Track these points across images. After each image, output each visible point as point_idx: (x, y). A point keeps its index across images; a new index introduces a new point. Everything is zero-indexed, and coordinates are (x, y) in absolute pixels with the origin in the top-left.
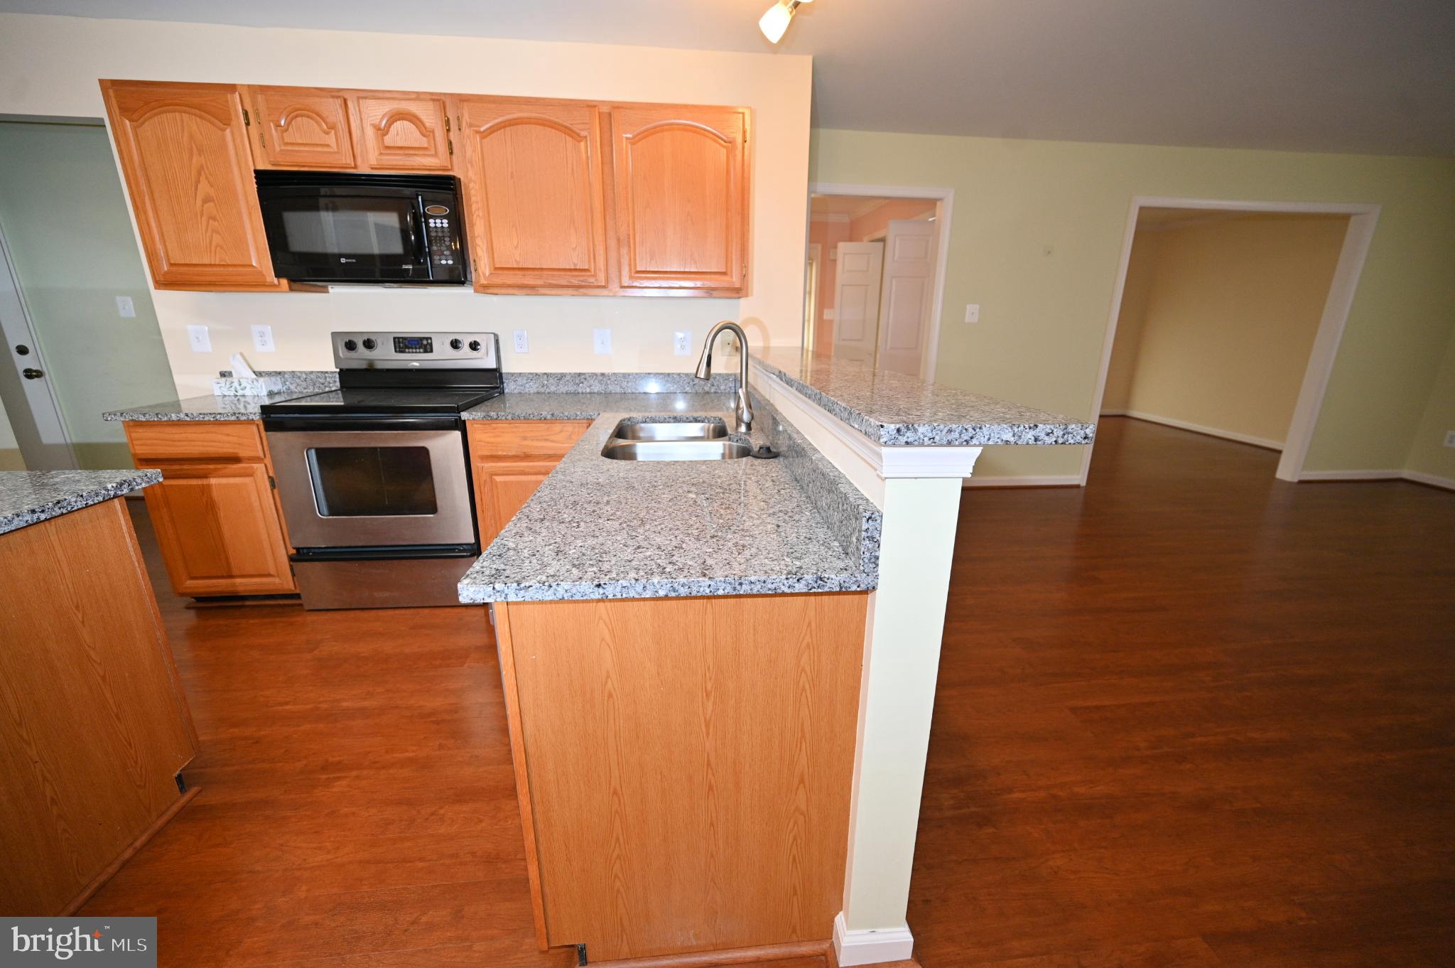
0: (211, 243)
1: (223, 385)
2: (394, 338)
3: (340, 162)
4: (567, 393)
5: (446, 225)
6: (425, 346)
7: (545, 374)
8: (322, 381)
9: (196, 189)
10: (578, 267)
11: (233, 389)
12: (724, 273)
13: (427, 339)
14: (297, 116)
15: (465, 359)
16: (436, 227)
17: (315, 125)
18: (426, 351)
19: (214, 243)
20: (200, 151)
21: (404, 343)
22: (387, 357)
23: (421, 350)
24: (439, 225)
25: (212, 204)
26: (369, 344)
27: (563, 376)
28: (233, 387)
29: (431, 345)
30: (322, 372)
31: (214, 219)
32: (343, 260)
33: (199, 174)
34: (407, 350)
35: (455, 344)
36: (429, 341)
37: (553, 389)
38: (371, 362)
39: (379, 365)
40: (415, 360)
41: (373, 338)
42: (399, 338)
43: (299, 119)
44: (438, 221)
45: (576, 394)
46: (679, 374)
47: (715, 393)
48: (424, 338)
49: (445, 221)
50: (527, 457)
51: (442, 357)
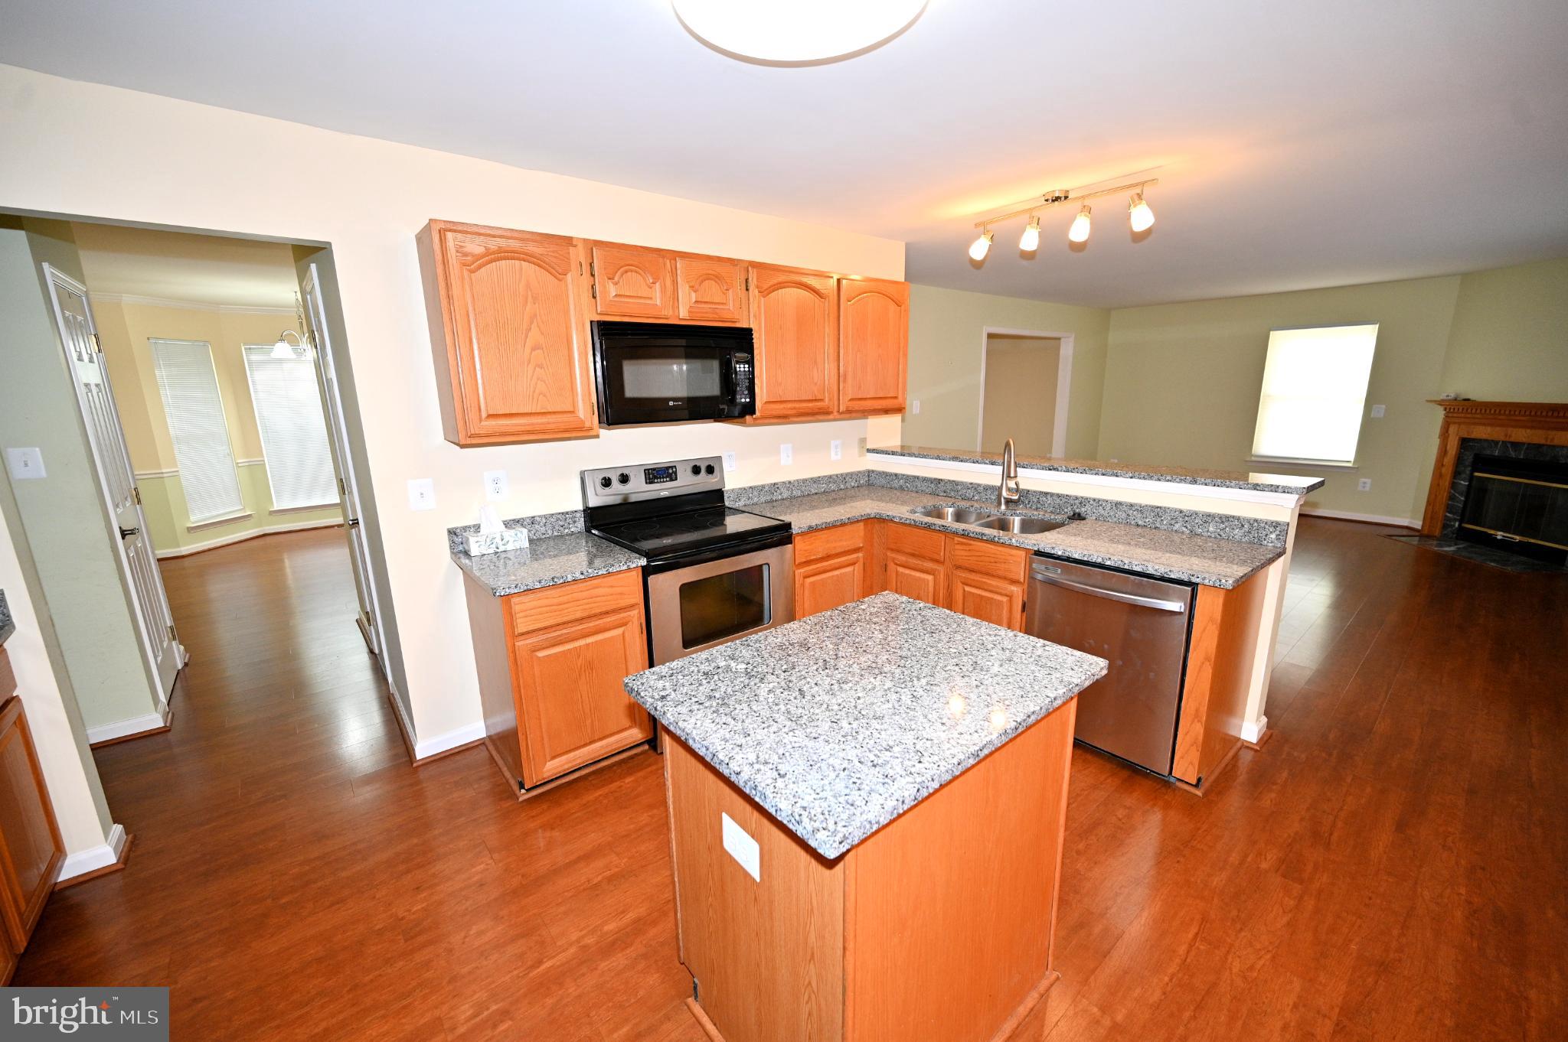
0: (534, 392)
1: (483, 543)
2: (645, 470)
3: (660, 314)
4: (765, 502)
5: (747, 369)
6: (671, 474)
7: (750, 487)
8: (561, 523)
9: (527, 337)
10: (818, 398)
11: (494, 546)
12: (896, 398)
13: (672, 467)
14: (626, 272)
15: (704, 483)
16: (745, 371)
17: (641, 278)
18: (671, 480)
19: (537, 391)
20: (535, 299)
21: (654, 474)
22: (640, 490)
23: (668, 479)
24: (742, 369)
25: (539, 351)
26: (624, 479)
27: (763, 486)
28: (495, 543)
29: (676, 473)
30: (563, 513)
31: (541, 366)
32: (671, 403)
33: (531, 323)
34: (656, 481)
35: (696, 470)
36: (674, 470)
37: (756, 500)
38: (626, 497)
39: (633, 499)
40: (663, 490)
41: (626, 472)
42: (648, 470)
43: (629, 273)
44: (742, 366)
45: (772, 501)
46: (837, 476)
47: (858, 486)
48: (670, 467)
49: (747, 366)
50: (828, 557)
51: (685, 484)
